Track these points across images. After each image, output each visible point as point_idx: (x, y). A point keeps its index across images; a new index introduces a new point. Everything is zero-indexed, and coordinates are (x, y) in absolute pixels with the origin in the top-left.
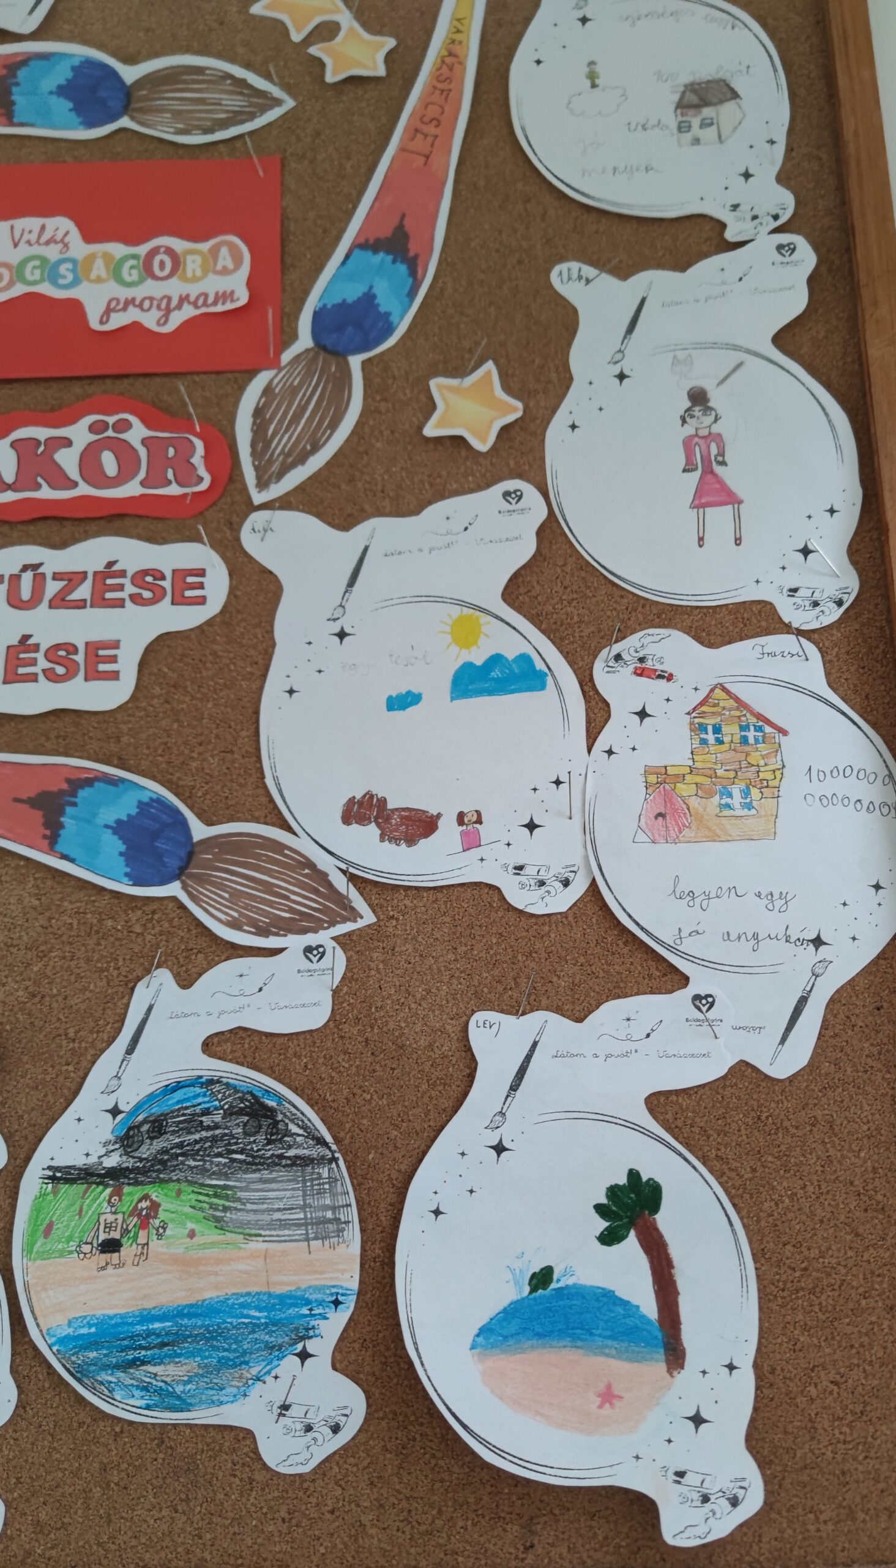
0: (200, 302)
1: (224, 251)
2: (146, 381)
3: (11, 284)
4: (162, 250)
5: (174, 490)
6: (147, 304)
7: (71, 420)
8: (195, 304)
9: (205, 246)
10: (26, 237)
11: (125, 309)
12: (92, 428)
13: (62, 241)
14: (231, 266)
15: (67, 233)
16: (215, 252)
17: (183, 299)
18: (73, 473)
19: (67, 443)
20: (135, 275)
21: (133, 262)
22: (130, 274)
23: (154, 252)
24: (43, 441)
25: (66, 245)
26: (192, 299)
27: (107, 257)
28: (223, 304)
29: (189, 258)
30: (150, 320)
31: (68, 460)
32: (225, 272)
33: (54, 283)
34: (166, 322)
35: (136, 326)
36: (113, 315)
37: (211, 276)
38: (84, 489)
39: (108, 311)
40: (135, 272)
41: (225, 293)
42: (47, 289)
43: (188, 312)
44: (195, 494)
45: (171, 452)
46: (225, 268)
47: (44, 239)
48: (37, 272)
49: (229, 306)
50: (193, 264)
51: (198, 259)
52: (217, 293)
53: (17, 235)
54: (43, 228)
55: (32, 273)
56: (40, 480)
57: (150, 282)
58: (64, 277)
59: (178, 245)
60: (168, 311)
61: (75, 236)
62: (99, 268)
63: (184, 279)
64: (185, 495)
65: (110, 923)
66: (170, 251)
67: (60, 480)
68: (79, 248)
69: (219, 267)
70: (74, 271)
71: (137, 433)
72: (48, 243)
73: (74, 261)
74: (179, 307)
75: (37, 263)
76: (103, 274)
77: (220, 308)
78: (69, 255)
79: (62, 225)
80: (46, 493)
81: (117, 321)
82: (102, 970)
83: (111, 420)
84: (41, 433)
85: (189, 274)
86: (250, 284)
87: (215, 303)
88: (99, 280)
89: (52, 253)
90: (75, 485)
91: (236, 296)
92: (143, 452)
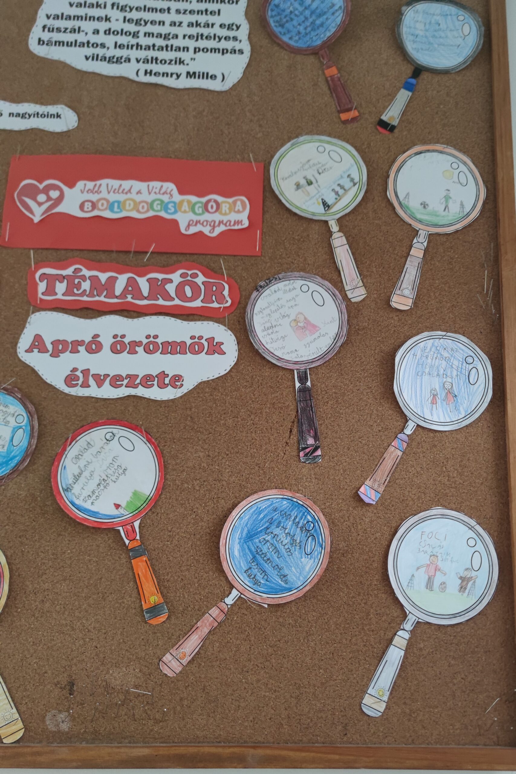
0: (228, 224)
1: (239, 203)
2: (204, 257)
3: (148, 211)
4: (213, 201)
5: (215, 305)
6: (205, 223)
7: (173, 272)
8: (226, 225)
9: (231, 200)
10: (154, 190)
11: (196, 225)
12: (182, 276)
13: (170, 193)
14: (241, 209)
15: (172, 190)
16: (235, 203)
17: (221, 222)
18: (173, 294)
19: (171, 281)
20: (200, 211)
21: (200, 205)
22: (198, 210)
23: (209, 201)
24: (160, 279)
25: (171, 195)
26: (224, 222)
27: (189, 202)
28: (238, 225)
29: (224, 205)
30: (206, 230)
31: (171, 288)
32: (239, 212)
33: (166, 212)
34: (213, 232)
35: (201, 233)
36: (191, 228)
37: (233, 213)
38: (177, 302)
39: (189, 226)
40: (201, 210)
41: (238, 221)
42: (163, 214)
43: (223, 228)
44: (224, 307)
45: (214, 288)
46: (239, 210)
47: (162, 192)
48: (159, 207)
49: (240, 227)
50: (225, 208)
51: (228, 206)
52: (235, 221)
53: (151, 188)
54: (162, 186)
55: (156, 206)
56: (158, 296)
57: (207, 214)
58: (170, 209)
59: (220, 199)
60: (214, 227)
61: (175, 192)
62: (185, 206)
63: (221, 213)
64: (220, 308)
65: (186, 485)
66: (216, 202)
67: (167, 297)
68: (177, 197)
69: (236, 209)
70: (175, 207)
71: (200, 279)
72: (163, 194)
73: (174, 203)
74: (219, 225)
75: (159, 202)
76: (187, 210)
77: (236, 227)
78: (173, 200)
79: (170, 186)
80: (161, 302)
81: (193, 230)
82: (182, 504)
83: (190, 273)
84: (160, 276)
85: (223, 212)
86: (249, 218)
87: (234, 225)
88: (185, 212)
89: (166, 198)
90: (173, 299)
91: (243, 223)
92: (203, 288)
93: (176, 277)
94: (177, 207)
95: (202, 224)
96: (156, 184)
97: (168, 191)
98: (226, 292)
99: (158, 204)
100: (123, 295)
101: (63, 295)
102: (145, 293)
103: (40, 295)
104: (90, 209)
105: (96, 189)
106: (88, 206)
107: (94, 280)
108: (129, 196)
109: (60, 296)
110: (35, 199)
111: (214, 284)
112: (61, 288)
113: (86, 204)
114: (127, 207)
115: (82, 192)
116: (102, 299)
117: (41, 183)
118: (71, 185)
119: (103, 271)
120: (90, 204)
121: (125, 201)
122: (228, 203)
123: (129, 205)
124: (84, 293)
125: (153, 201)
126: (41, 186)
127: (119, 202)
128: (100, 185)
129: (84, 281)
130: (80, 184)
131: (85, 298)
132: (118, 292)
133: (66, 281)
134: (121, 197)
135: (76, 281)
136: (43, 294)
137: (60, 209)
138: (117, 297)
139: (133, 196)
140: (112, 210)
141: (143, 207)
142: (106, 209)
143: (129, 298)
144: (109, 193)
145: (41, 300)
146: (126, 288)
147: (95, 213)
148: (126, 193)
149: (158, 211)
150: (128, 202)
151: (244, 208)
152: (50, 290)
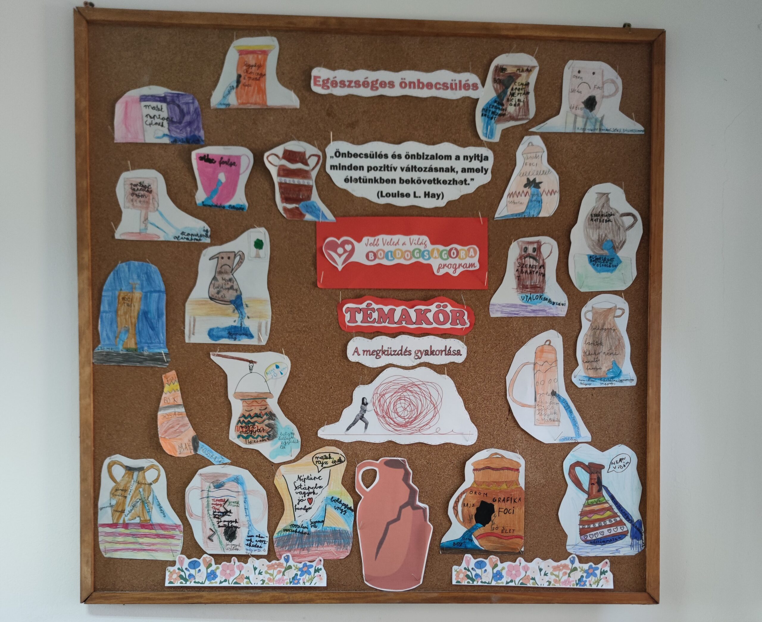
0: (465, 267)
1: (472, 250)
2: (450, 291)
3: (411, 258)
4: (454, 249)
5: (459, 326)
6: (450, 266)
7: (431, 304)
8: (463, 267)
9: (466, 248)
10: (414, 242)
11: (444, 268)
14: (473, 255)
15: (426, 241)
16: (469, 250)
17: (460, 265)
18: (432, 320)
19: (430, 311)
21: (446, 252)
22: (445, 257)
23: (451, 249)
24: (423, 310)
25: (426, 245)
27: (438, 250)
28: (472, 267)
29: (461, 252)
30: (451, 271)
31: (430, 316)
32: (472, 257)
33: (423, 258)
34: (455, 273)
35: (447, 274)
36: (441, 270)
37: (468, 258)
38: (435, 325)
39: (439, 268)
40: (446, 255)
41: (472, 264)
42: (421, 260)
43: (461, 270)
44: (466, 328)
45: (458, 315)
47: (419, 243)
48: (418, 254)
49: (473, 269)
50: (462, 254)
51: (464, 252)
52: (470, 264)
53: (411, 241)
54: (419, 239)
56: (422, 322)
57: (450, 259)
58: (426, 256)
59: (459, 247)
60: (456, 269)
61: (428, 242)
62: (436, 254)
63: (460, 258)
64: (462, 329)
66: (456, 249)
67: (429, 323)
68: (430, 247)
69: (470, 255)
70: (428, 254)
71: (449, 308)
72: (420, 244)
73: (428, 251)
74: (459, 268)
75: (418, 251)
76: (437, 256)
77: (471, 269)
78: (427, 249)
79: (425, 238)
80: (424, 326)
81: (442, 272)
83: (442, 304)
84: (423, 308)
85: (461, 257)
86: (479, 261)
87: (469, 267)
88: (436, 258)
89: (422, 247)
90: (432, 324)
91: (475, 265)
92: (450, 314)
93: (433, 308)
94: (431, 254)
95: (448, 267)
96: (415, 237)
97: (423, 242)
98: (466, 317)
99: (417, 253)
100: (400, 322)
101: (362, 322)
102: (414, 320)
103: (348, 324)
104: (373, 258)
105: (375, 243)
106: (371, 256)
107: (380, 310)
108: (397, 247)
109: (359, 323)
110: (336, 252)
111: (458, 312)
112: (359, 317)
113: (370, 254)
114: (397, 256)
115: (366, 245)
116: (386, 324)
117: (339, 239)
118: (359, 240)
119: (386, 305)
120: (372, 254)
121: (395, 251)
122: (465, 250)
123: (398, 254)
124: (374, 321)
125: (414, 251)
126: (339, 242)
127: (391, 252)
128: (378, 240)
129: (374, 312)
130: (365, 239)
131: (376, 325)
132: (396, 320)
133: (362, 312)
134: (392, 248)
135: (369, 312)
136: (348, 322)
137: (353, 259)
138: (396, 323)
139: (400, 246)
140: (387, 258)
141: (408, 255)
142: (383, 258)
143: (404, 324)
144: (384, 245)
145: (348, 326)
146: (401, 316)
147: (377, 261)
148: (396, 245)
149: (418, 258)
150: (397, 252)
151: (475, 254)
152: (353, 319)
